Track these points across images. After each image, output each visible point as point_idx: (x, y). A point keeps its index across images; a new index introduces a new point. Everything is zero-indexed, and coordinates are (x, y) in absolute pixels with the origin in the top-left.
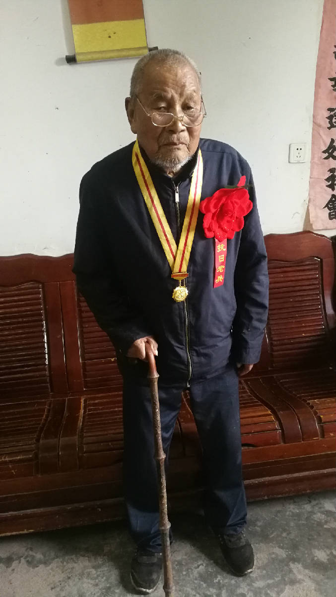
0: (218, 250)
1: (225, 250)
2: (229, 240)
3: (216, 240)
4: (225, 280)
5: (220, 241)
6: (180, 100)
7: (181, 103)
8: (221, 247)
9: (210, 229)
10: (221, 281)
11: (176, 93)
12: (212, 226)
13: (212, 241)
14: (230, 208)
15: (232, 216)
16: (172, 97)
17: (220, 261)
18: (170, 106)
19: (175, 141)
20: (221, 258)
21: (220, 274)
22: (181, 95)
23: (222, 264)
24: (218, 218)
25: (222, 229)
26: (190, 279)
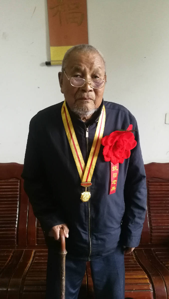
0: (113, 170)
1: (117, 170)
2: (120, 164)
3: (112, 163)
4: (117, 190)
5: (114, 164)
6: (90, 72)
7: (90, 74)
8: (115, 168)
9: (107, 156)
10: (114, 190)
11: (88, 68)
12: (109, 154)
13: (108, 163)
14: (121, 144)
15: (122, 148)
16: (85, 70)
17: (114, 177)
18: (84, 75)
19: (86, 97)
20: (115, 175)
21: (113, 185)
22: (91, 69)
23: (115, 179)
24: (113, 149)
25: (116, 157)
26: (93, 187)
